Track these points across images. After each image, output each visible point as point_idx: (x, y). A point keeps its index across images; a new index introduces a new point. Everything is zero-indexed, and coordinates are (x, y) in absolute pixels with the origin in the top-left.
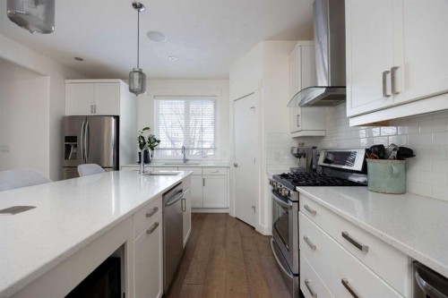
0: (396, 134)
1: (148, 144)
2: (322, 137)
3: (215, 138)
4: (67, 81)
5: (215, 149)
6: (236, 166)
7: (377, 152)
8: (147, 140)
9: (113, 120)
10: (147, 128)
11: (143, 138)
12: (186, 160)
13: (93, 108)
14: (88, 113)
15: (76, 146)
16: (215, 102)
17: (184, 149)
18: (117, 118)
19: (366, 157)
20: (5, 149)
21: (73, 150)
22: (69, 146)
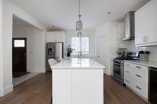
0: (146, 48)
2: (126, 48)
4: (48, 32)
5: (89, 52)
6: (99, 57)
7: (142, 52)
8: (70, 49)
10: (69, 46)
11: (68, 48)
12: (81, 55)
18: (63, 43)
19: (139, 53)
20: (32, 53)
21: (50, 53)
22: (49, 52)
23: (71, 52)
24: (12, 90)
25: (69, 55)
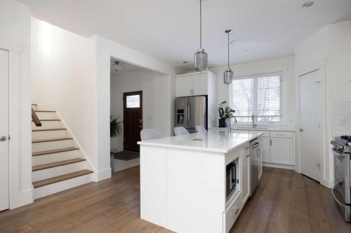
1: (225, 114)
3: (281, 107)
5: (281, 116)
8: (225, 111)
9: (204, 98)
10: (225, 102)
11: (222, 109)
12: (254, 126)
13: (192, 91)
14: (188, 94)
15: (183, 116)
16: (281, 77)
17: (253, 117)
18: (206, 96)
20: (150, 118)
21: (181, 118)
22: (179, 116)
23: (228, 116)
24: (110, 177)
25: (222, 124)
